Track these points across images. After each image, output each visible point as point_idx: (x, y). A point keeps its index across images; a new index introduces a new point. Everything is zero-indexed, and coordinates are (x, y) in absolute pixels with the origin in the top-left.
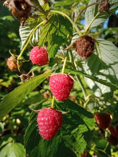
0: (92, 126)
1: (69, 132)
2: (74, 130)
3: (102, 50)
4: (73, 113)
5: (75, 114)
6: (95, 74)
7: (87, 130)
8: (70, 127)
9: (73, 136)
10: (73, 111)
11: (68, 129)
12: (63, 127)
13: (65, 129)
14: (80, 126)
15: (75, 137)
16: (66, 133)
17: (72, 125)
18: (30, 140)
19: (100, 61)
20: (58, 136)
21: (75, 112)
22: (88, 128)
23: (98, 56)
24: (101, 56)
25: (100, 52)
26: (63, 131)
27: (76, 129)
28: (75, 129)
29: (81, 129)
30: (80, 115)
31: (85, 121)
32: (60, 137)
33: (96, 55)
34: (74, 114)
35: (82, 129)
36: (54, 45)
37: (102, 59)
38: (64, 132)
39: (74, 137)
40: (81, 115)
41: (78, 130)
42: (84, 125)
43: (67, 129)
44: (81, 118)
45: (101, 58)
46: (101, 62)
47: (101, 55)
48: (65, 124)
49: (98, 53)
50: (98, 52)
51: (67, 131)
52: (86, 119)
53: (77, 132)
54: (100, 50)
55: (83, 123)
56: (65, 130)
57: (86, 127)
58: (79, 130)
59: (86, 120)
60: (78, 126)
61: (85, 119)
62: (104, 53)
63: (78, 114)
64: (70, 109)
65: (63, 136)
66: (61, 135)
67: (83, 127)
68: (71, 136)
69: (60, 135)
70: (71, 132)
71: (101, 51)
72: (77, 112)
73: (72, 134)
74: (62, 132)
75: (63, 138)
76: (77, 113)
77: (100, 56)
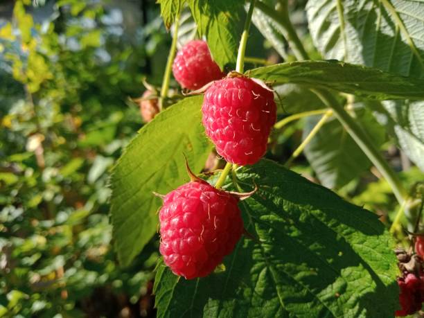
0: (388, 268)
1: (308, 292)
2: (329, 289)
3: (405, 12)
4: (302, 218)
5: (312, 220)
6: (404, 104)
7: (374, 284)
8: (308, 274)
9: (325, 310)
10: (303, 210)
11: (304, 279)
12: (285, 271)
13: (293, 282)
14: (346, 272)
15: (334, 313)
16: (298, 295)
17: (314, 267)
18: (175, 302)
19: (410, 53)
20: (268, 303)
21: (311, 214)
22: (375, 277)
23: (399, 37)
24: (408, 33)
25: (402, 21)
26: (284, 287)
27: (337, 285)
28: (332, 283)
29: (352, 283)
30: (334, 226)
31: (361, 250)
32: (274, 307)
33: (393, 38)
34: (308, 219)
35: (356, 283)
36: (217, 16)
37: (416, 43)
38: (289, 291)
39: (331, 313)
40: (337, 224)
41: (343, 290)
42: (361, 266)
43: (301, 283)
44: (339, 237)
45: (411, 39)
46: (414, 56)
47: (406, 30)
48: (290, 262)
49: (397, 28)
50: (397, 23)
51: (303, 288)
52: (362, 243)
53: (342, 297)
54: (398, 14)
55: (354, 259)
56: (293, 286)
57: (369, 276)
58: (348, 289)
59: (361, 246)
60: (340, 271)
61: (360, 243)
62: (418, 20)
63: (323, 219)
64: (292, 202)
65: (285, 305)
66: (279, 300)
67: (360, 277)
68: (319, 308)
69: (274, 300)
70: (318, 295)
71: (403, 17)
72: (318, 211)
73: (321, 303)
74: (282, 291)
75: (288, 313)
76: (321, 215)
77: (405, 38)
